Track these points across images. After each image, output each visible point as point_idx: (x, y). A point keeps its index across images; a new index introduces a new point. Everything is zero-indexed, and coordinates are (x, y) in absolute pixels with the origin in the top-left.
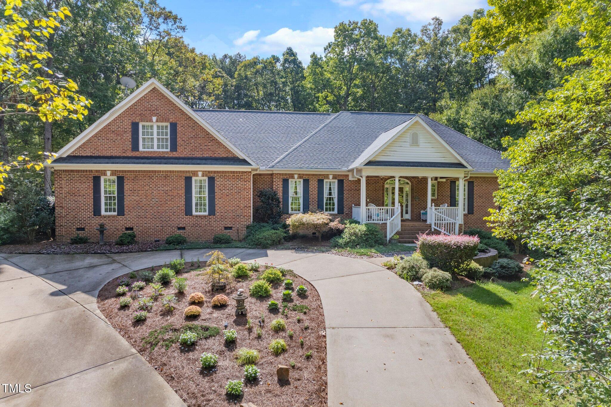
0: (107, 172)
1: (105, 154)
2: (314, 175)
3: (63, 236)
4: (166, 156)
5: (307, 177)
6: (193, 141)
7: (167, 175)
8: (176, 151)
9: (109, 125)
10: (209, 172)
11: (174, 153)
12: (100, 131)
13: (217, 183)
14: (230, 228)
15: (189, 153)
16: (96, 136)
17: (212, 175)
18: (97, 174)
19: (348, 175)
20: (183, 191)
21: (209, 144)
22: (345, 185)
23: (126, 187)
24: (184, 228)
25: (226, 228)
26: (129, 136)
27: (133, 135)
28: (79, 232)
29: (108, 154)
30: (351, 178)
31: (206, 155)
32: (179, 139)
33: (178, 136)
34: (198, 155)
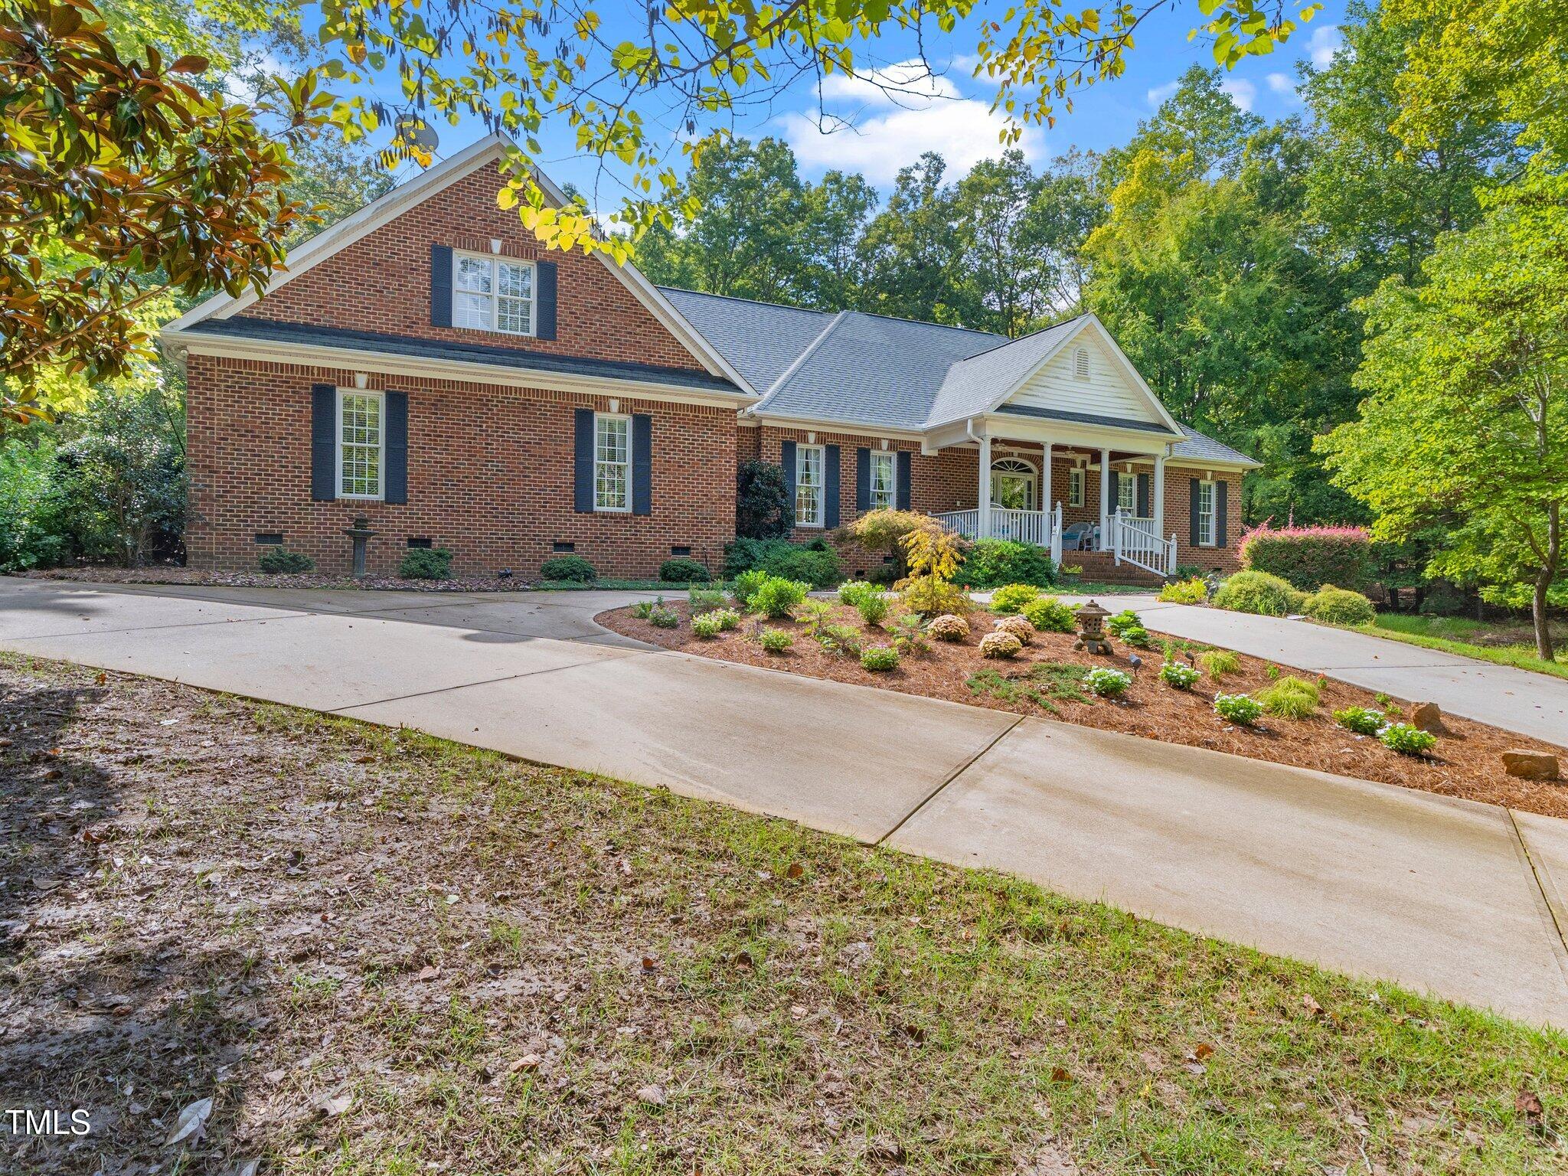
0: (358, 376)
1: (350, 322)
2: (850, 437)
3: (211, 556)
4: (527, 348)
5: (834, 442)
6: (597, 317)
7: (528, 401)
8: (554, 339)
9: (364, 242)
10: (637, 402)
11: (549, 344)
12: (338, 257)
13: (656, 433)
14: (686, 550)
15: (588, 348)
16: (323, 268)
17: (643, 410)
18: (324, 380)
19: (919, 444)
20: (571, 445)
21: (638, 330)
22: (913, 465)
23: (413, 425)
24: (570, 546)
25: (676, 550)
26: (422, 282)
27: (433, 281)
28: (263, 547)
29: (362, 325)
30: (925, 451)
31: (630, 359)
32: (561, 309)
33: (560, 299)
34: (610, 354)
